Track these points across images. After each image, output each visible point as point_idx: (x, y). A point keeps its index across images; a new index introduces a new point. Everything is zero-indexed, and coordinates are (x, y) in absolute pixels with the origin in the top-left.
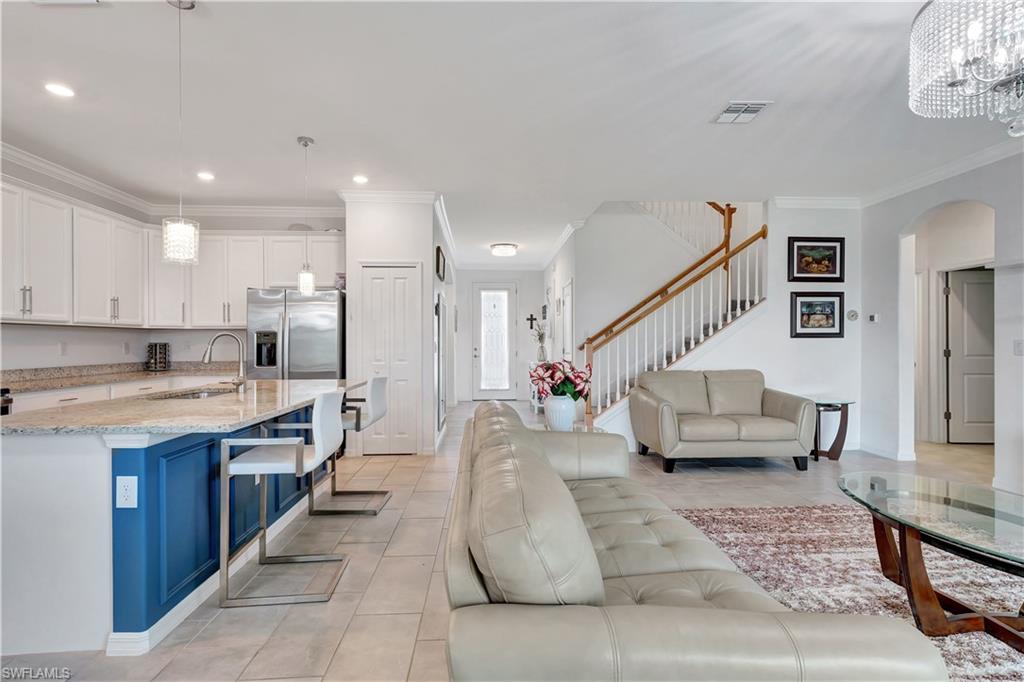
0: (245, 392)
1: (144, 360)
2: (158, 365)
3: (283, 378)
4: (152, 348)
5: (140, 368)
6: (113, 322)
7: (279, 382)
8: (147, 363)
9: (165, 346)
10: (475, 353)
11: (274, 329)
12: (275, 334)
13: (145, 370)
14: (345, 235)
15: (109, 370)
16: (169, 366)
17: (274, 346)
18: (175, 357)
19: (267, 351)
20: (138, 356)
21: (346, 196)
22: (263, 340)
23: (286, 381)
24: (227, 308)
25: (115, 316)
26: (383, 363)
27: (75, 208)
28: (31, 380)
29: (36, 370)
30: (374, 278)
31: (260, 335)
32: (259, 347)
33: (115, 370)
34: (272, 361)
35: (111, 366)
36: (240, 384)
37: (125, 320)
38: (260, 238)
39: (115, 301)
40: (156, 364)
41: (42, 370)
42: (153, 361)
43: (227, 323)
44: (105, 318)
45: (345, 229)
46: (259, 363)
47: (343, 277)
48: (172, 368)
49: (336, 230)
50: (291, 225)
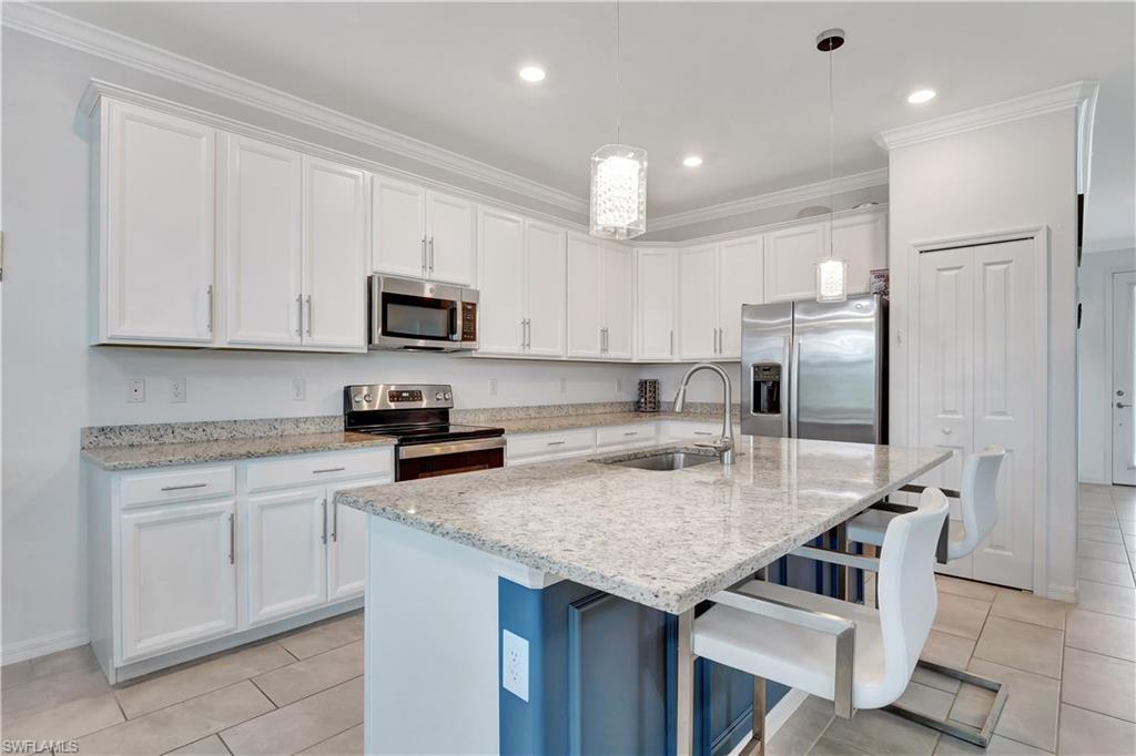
0: (733, 462)
1: (636, 399)
2: (648, 405)
3: (790, 436)
4: (643, 384)
5: (632, 408)
6: (603, 356)
7: (785, 440)
8: (638, 402)
9: (654, 383)
10: (1118, 399)
11: (777, 360)
12: (778, 368)
13: (636, 411)
14: (887, 208)
15: (602, 410)
16: (659, 407)
17: (777, 384)
18: (666, 396)
19: (767, 391)
20: (630, 395)
21: (890, 140)
22: (761, 377)
23: (794, 441)
24: (719, 334)
25: (604, 350)
26: (961, 416)
27: (569, 232)
28: (535, 418)
29: (540, 407)
30: (939, 270)
31: (757, 368)
32: (757, 386)
33: (608, 409)
34: (774, 407)
35: (604, 405)
36: (726, 450)
37: (614, 354)
38: (758, 238)
39: (604, 331)
40: (646, 404)
41: (544, 407)
42: (643, 400)
43: (718, 355)
44: (594, 353)
45: (887, 200)
46: (757, 408)
47: (884, 276)
48: (662, 409)
49: (869, 205)
50: (802, 211)
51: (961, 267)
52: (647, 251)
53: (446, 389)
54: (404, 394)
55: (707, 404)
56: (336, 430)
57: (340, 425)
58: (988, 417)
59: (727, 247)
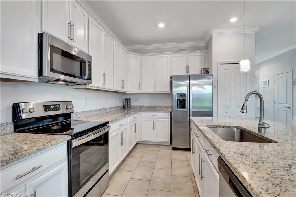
1: (124, 105)
4: (126, 100)
5: (122, 108)
6: (122, 90)
9: (130, 100)
11: (185, 93)
12: (185, 95)
13: (124, 109)
15: (116, 109)
17: (184, 100)
18: (133, 104)
20: (121, 103)
21: (213, 32)
22: (179, 98)
24: (155, 84)
25: (123, 87)
26: (230, 108)
29: (101, 109)
30: (225, 69)
31: (178, 95)
32: (177, 100)
34: (183, 106)
35: (116, 107)
39: (123, 81)
40: (127, 106)
42: (126, 105)
43: (155, 91)
46: (177, 107)
48: (131, 108)
49: (199, 50)
50: (179, 50)
51: (230, 69)
52: (132, 55)
53: (70, 103)
54: (52, 107)
55: (147, 106)
56: (8, 132)
57: (10, 128)
58: (236, 108)
59: (158, 57)
